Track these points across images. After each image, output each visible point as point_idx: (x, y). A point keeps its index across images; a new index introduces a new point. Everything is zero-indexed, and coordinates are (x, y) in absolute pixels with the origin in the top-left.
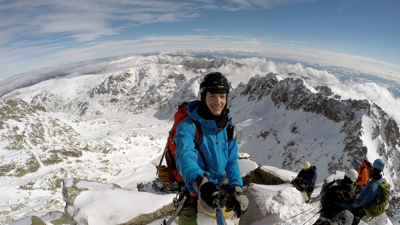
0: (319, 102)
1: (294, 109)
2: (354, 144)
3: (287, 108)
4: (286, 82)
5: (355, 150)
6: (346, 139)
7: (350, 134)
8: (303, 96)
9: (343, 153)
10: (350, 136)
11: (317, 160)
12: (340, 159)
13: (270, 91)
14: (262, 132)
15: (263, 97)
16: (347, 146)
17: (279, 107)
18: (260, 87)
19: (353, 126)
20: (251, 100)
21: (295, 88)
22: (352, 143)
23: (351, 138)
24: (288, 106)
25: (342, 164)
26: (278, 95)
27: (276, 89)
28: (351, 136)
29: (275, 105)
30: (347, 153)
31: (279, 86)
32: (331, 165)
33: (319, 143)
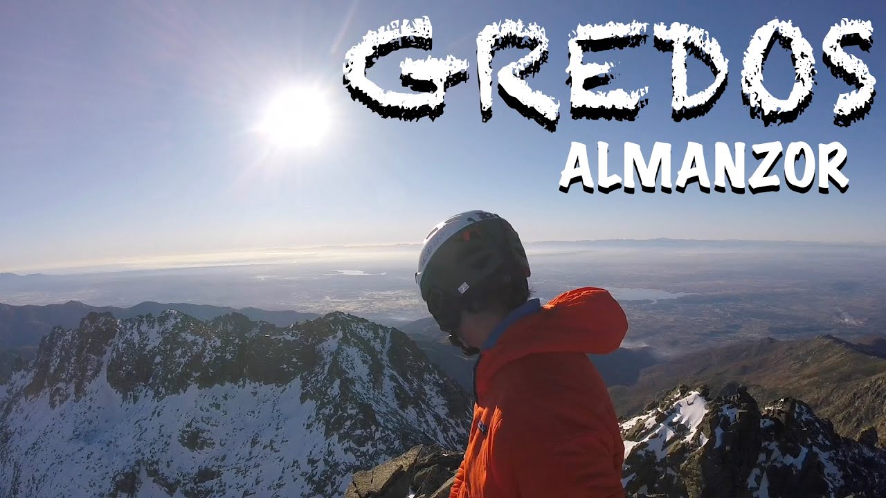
0: (228, 354)
1: (176, 391)
2: (340, 412)
3: (157, 393)
4: (135, 331)
5: (348, 423)
6: (320, 409)
7: (325, 395)
8: (186, 351)
9: (328, 441)
10: (326, 401)
11: (279, 486)
12: (327, 457)
13: (100, 365)
14: (117, 479)
15: (87, 383)
16: (327, 423)
17: (136, 399)
18: (72, 360)
19: (323, 377)
20: (57, 403)
21: (160, 339)
22: (336, 411)
23: (329, 403)
24: (158, 388)
25: (337, 464)
26: (124, 368)
27: (114, 355)
28: (326, 399)
29: (125, 398)
30: (335, 437)
31: (120, 345)
32: (316, 478)
33: (265, 447)
